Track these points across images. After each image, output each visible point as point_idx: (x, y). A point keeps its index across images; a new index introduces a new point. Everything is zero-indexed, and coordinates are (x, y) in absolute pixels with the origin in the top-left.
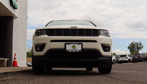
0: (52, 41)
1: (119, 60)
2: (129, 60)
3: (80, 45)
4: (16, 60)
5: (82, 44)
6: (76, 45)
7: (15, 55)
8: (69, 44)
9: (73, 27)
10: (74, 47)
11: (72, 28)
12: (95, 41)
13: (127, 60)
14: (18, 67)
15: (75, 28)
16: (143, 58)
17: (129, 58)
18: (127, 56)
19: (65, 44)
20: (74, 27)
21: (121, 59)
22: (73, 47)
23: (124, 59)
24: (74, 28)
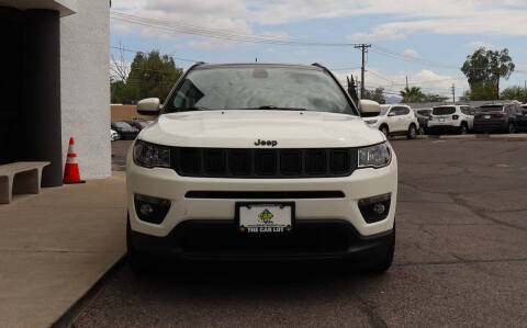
0: (191, 194)
1: (430, 123)
2: (464, 123)
3: (288, 209)
4: (75, 161)
5: (292, 205)
6: (273, 210)
7: (71, 142)
8: (248, 205)
9: (264, 143)
10: (266, 216)
11: (261, 146)
12: (340, 194)
13: (457, 123)
14: (83, 182)
15: (271, 147)
16: (511, 121)
17: (463, 117)
18: (458, 112)
19: (238, 206)
20: (269, 143)
21: (435, 121)
22: (262, 217)
23: (447, 120)
24: (266, 147)
